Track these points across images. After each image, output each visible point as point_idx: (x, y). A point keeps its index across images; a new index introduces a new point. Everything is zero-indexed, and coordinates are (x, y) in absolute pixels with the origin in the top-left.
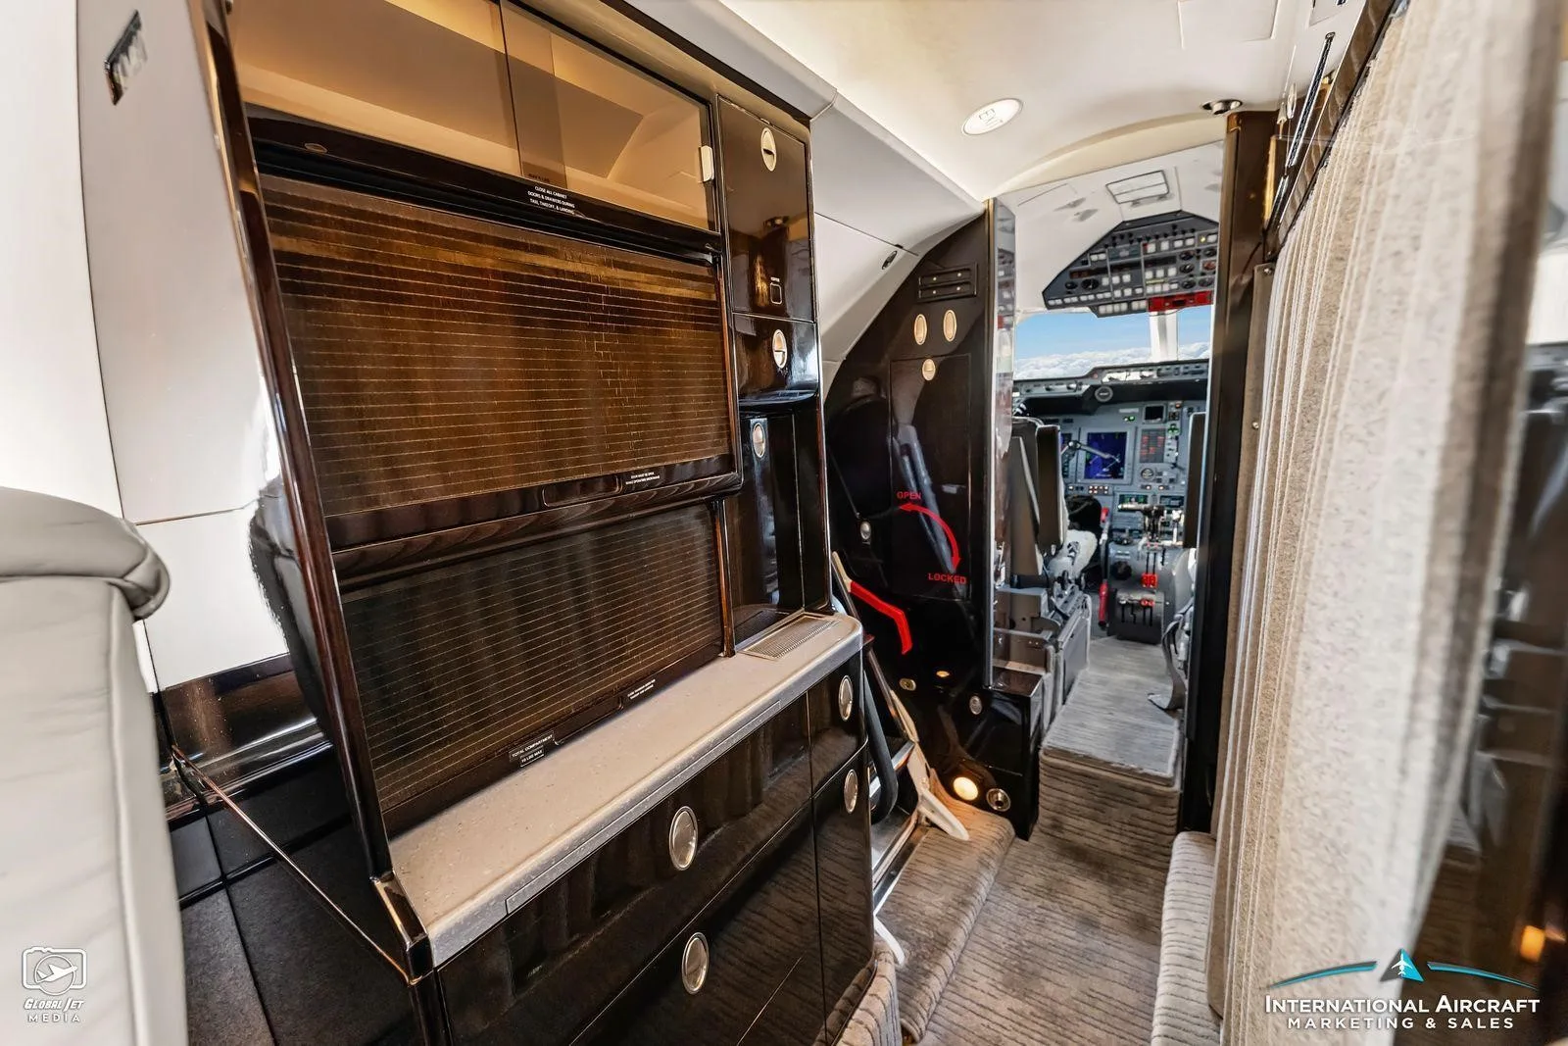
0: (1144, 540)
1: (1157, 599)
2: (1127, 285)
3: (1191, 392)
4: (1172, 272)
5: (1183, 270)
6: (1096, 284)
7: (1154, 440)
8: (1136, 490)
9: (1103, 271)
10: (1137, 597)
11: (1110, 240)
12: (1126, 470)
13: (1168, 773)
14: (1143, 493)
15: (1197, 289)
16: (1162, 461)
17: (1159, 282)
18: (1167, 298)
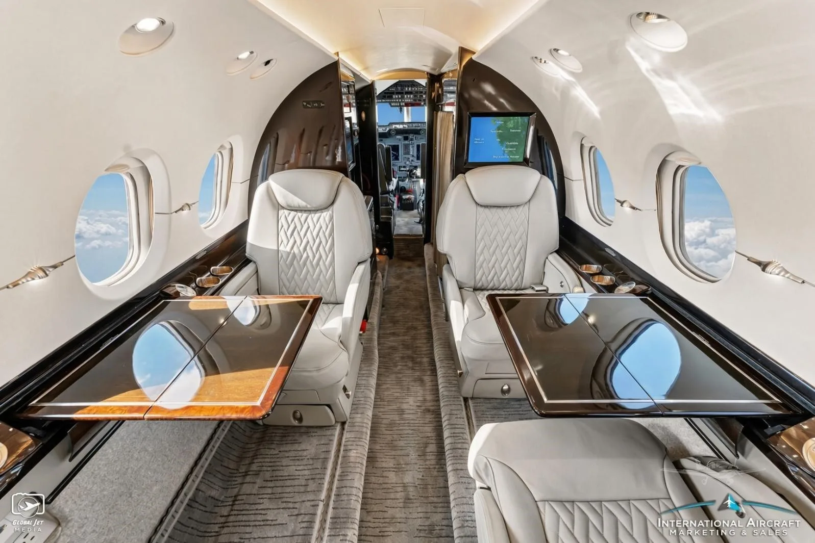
0: (407, 180)
1: (412, 196)
2: (400, 99)
3: (416, 132)
4: (412, 96)
5: (415, 96)
6: (392, 97)
7: (406, 147)
8: (403, 164)
9: (393, 93)
10: (407, 196)
11: (395, 85)
12: (400, 158)
13: (422, 233)
14: (405, 165)
15: (418, 102)
16: (409, 154)
17: (409, 98)
18: (410, 103)
